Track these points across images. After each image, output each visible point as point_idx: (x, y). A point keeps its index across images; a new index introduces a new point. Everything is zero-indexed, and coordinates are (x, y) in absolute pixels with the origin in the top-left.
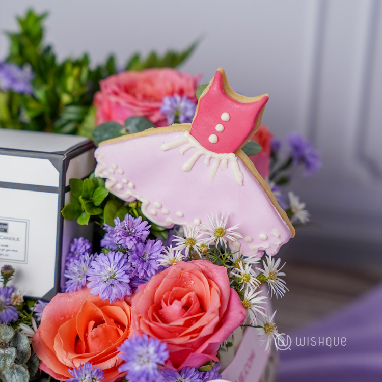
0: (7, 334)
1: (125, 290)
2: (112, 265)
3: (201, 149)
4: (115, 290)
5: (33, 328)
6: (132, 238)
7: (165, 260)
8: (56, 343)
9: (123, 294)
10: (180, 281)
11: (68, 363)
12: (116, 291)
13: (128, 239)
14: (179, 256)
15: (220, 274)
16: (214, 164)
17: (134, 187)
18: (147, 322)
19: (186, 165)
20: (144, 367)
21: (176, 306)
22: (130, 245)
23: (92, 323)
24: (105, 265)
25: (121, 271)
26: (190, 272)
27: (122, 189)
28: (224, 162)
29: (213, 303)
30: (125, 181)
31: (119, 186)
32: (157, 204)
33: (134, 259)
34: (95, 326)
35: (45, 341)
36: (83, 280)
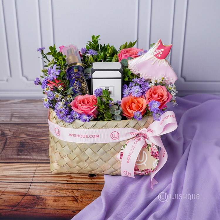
0: (116, 107)
1: (141, 94)
2: (137, 88)
3: (157, 59)
4: (139, 94)
7: (150, 86)
8: (127, 108)
10: (155, 90)
13: (141, 82)
14: (153, 85)
15: (164, 88)
16: (160, 62)
17: (139, 70)
19: (153, 63)
21: (156, 95)
22: (141, 83)
23: (133, 104)
25: (140, 90)
26: (157, 87)
27: (136, 71)
28: (162, 61)
29: (165, 94)
30: (136, 69)
31: (135, 71)
32: (144, 74)
33: (143, 86)
34: (134, 104)
36: (129, 93)
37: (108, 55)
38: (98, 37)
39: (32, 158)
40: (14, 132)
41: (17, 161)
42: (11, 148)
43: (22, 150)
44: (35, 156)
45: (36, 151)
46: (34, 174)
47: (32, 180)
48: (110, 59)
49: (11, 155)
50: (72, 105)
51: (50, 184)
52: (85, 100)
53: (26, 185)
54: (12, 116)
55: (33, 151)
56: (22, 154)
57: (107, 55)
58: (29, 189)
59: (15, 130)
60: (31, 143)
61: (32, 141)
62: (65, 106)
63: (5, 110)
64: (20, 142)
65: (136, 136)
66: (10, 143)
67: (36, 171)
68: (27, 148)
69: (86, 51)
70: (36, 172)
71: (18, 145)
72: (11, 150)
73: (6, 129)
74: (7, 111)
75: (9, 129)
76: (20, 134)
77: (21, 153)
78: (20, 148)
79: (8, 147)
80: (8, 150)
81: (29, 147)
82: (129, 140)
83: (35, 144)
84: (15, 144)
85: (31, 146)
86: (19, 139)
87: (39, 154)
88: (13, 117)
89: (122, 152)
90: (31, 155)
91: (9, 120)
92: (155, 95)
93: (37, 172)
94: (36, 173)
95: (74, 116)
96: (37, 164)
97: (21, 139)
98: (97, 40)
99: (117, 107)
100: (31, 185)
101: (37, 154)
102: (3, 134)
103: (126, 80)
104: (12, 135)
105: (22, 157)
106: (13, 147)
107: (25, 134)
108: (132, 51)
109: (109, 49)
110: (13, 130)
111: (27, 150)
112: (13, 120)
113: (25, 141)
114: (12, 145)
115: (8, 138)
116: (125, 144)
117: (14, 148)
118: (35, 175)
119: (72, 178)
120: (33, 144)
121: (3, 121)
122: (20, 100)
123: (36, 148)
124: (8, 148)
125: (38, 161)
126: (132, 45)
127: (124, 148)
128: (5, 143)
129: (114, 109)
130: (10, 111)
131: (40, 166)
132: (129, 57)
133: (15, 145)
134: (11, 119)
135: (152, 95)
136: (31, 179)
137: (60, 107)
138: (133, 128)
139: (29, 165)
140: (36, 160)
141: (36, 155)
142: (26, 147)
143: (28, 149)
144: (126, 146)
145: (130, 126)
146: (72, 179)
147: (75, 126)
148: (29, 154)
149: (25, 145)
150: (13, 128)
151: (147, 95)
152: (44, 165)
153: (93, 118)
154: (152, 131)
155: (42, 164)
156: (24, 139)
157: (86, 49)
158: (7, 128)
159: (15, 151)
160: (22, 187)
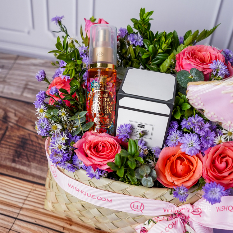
0: (147, 170)
2: (192, 140)
5: (154, 162)
6: (203, 132)
8: (166, 172)
9: (196, 153)
11: (172, 181)
12: (194, 152)
17: (204, 105)
18: (212, 172)
20: (214, 197)
23: (179, 162)
24: (190, 140)
25: (197, 144)
27: (198, 105)
30: (200, 102)
31: (196, 104)
32: (212, 113)
35: (160, 169)
36: (177, 143)
37: (160, 51)
38: (150, 13)
39: (29, 171)
40: (19, 118)
41: (9, 172)
42: (8, 147)
43: (22, 152)
44: (34, 169)
45: (38, 159)
46: (24, 204)
47: (19, 214)
48: (162, 57)
49: (4, 160)
50: (76, 147)
51: (39, 228)
52: (100, 142)
53: (8, 222)
54: (26, 88)
55: (34, 159)
56: (19, 161)
57: (158, 51)
58: (10, 229)
59: (22, 113)
60: (36, 142)
61: (38, 139)
62: (64, 147)
63: (19, 75)
64: (22, 136)
65: (172, 215)
66: (10, 137)
67: (27, 197)
68: (28, 151)
69: (127, 33)
70: (28, 199)
71: (18, 143)
72: (7, 150)
73: (10, 110)
74: (22, 78)
75: (15, 110)
76: (26, 122)
77: (18, 158)
78: (19, 150)
79: (5, 143)
80: (3, 149)
81: (31, 149)
82: (159, 217)
83: (40, 146)
84: (15, 140)
85: (34, 148)
86: (23, 131)
87: (40, 166)
88: (26, 90)
89: (144, 227)
90: (29, 166)
91: (19, 93)
92: (221, 162)
93: (29, 201)
94: (26, 202)
95: (77, 163)
96: (32, 184)
97: (25, 132)
98: (147, 18)
99: (149, 171)
100: (14, 223)
101: (37, 165)
102: (6, 118)
103: (177, 118)
104: (15, 122)
105: (18, 166)
106: (11, 144)
107: (32, 124)
108: (203, 53)
109: (163, 41)
110: (20, 112)
111: (27, 156)
112: (25, 94)
113: (30, 137)
114: (11, 141)
115: (9, 127)
116: (151, 219)
117: (12, 148)
118: (25, 206)
119: (72, 223)
120: (38, 145)
121: (12, 94)
122: (42, 61)
123: (39, 153)
124: (4, 146)
125: (35, 180)
126: (206, 34)
127: (149, 224)
128: (4, 135)
129: (142, 174)
130: (24, 78)
131: (35, 190)
132: (194, 69)
133: (15, 142)
134: (23, 92)
135: (216, 160)
136: (17, 211)
137: (57, 145)
138: (169, 202)
139: (21, 185)
140: (33, 176)
141: (36, 168)
142: (28, 148)
143: (29, 153)
144: (152, 223)
145: (165, 198)
146: (71, 225)
147: (78, 177)
148: (27, 163)
149: (27, 144)
150: (21, 111)
151: (207, 160)
152: (41, 189)
153: (106, 175)
154: (199, 214)
155: (39, 186)
156: (30, 132)
157: (127, 32)
158: (13, 108)
159: (12, 152)
160: (2, 224)
